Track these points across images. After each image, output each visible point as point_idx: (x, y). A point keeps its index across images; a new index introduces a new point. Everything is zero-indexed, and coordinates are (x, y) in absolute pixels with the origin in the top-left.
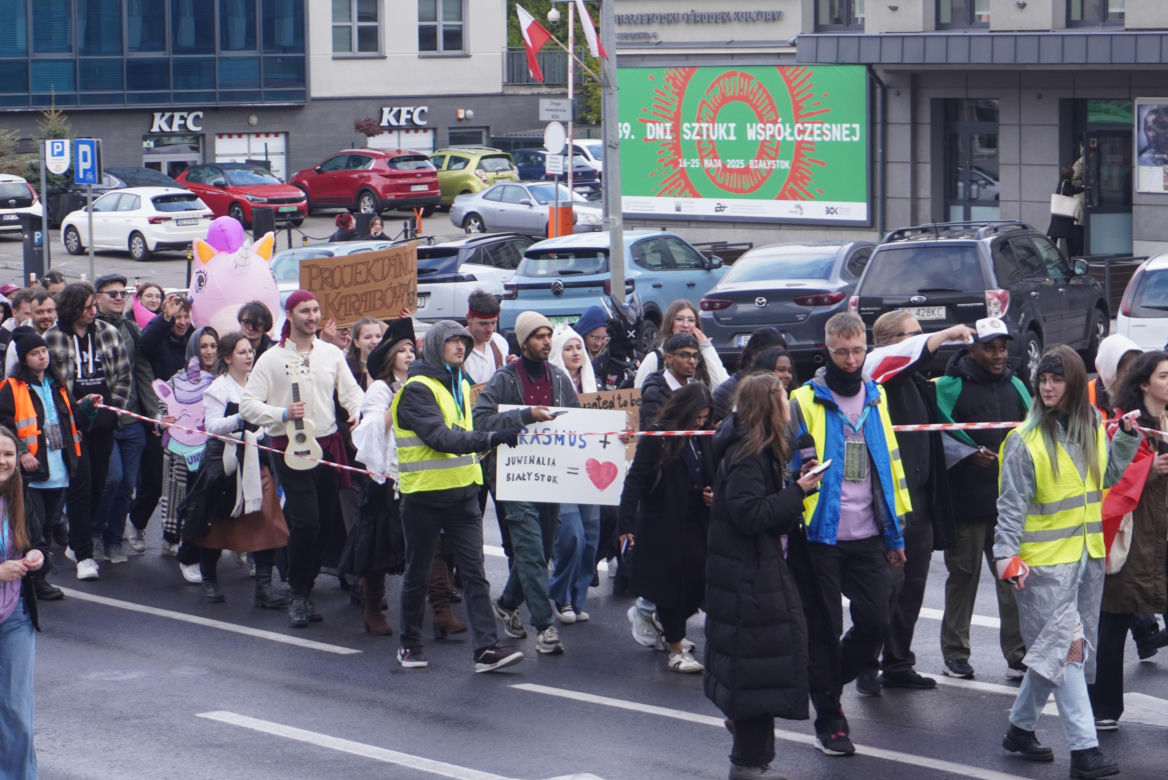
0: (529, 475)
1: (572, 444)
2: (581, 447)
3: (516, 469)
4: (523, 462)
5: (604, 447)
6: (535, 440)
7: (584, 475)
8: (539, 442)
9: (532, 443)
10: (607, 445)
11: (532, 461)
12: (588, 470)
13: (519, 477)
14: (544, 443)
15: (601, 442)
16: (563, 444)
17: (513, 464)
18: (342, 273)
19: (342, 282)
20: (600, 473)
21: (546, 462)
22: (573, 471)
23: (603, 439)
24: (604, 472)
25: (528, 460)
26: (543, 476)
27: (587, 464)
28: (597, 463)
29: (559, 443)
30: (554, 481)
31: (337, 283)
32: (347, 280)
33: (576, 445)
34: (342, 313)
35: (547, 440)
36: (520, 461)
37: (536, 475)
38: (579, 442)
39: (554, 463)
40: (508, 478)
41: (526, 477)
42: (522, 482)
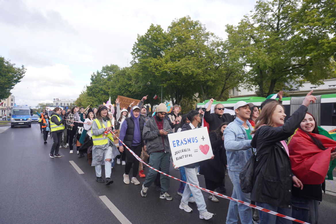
0: (183, 156)
1: (193, 142)
2: (196, 142)
3: (179, 155)
4: (180, 152)
5: (203, 140)
6: (182, 144)
7: (200, 151)
8: (183, 144)
9: (181, 145)
10: (204, 139)
11: (183, 151)
12: (200, 149)
13: (180, 158)
14: (185, 144)
15: (202, 139)
16: (191, 143)
17: (177, 154)
18: (125, 100)
19: (124, 101)
20: (204, 149)
21: (187, 150)
22: (196, 151)
23: (202, 138)
24: (205, 148)
25: (181, 151)
26: (187, 155)
27: (200, 147)
28: (203, 146)
29: (190, 143)
30: (191, 156)
31: (123, 101)
32: (126, 101)
33: (195, 142)
34: (123, 106)
35: (185, 143)
36: (179, 152)
37: (185, 156)
38: (195, 141)
39: (190, 150)
40: (177, 159)
41: (182, 157)
42: (182, 159)
